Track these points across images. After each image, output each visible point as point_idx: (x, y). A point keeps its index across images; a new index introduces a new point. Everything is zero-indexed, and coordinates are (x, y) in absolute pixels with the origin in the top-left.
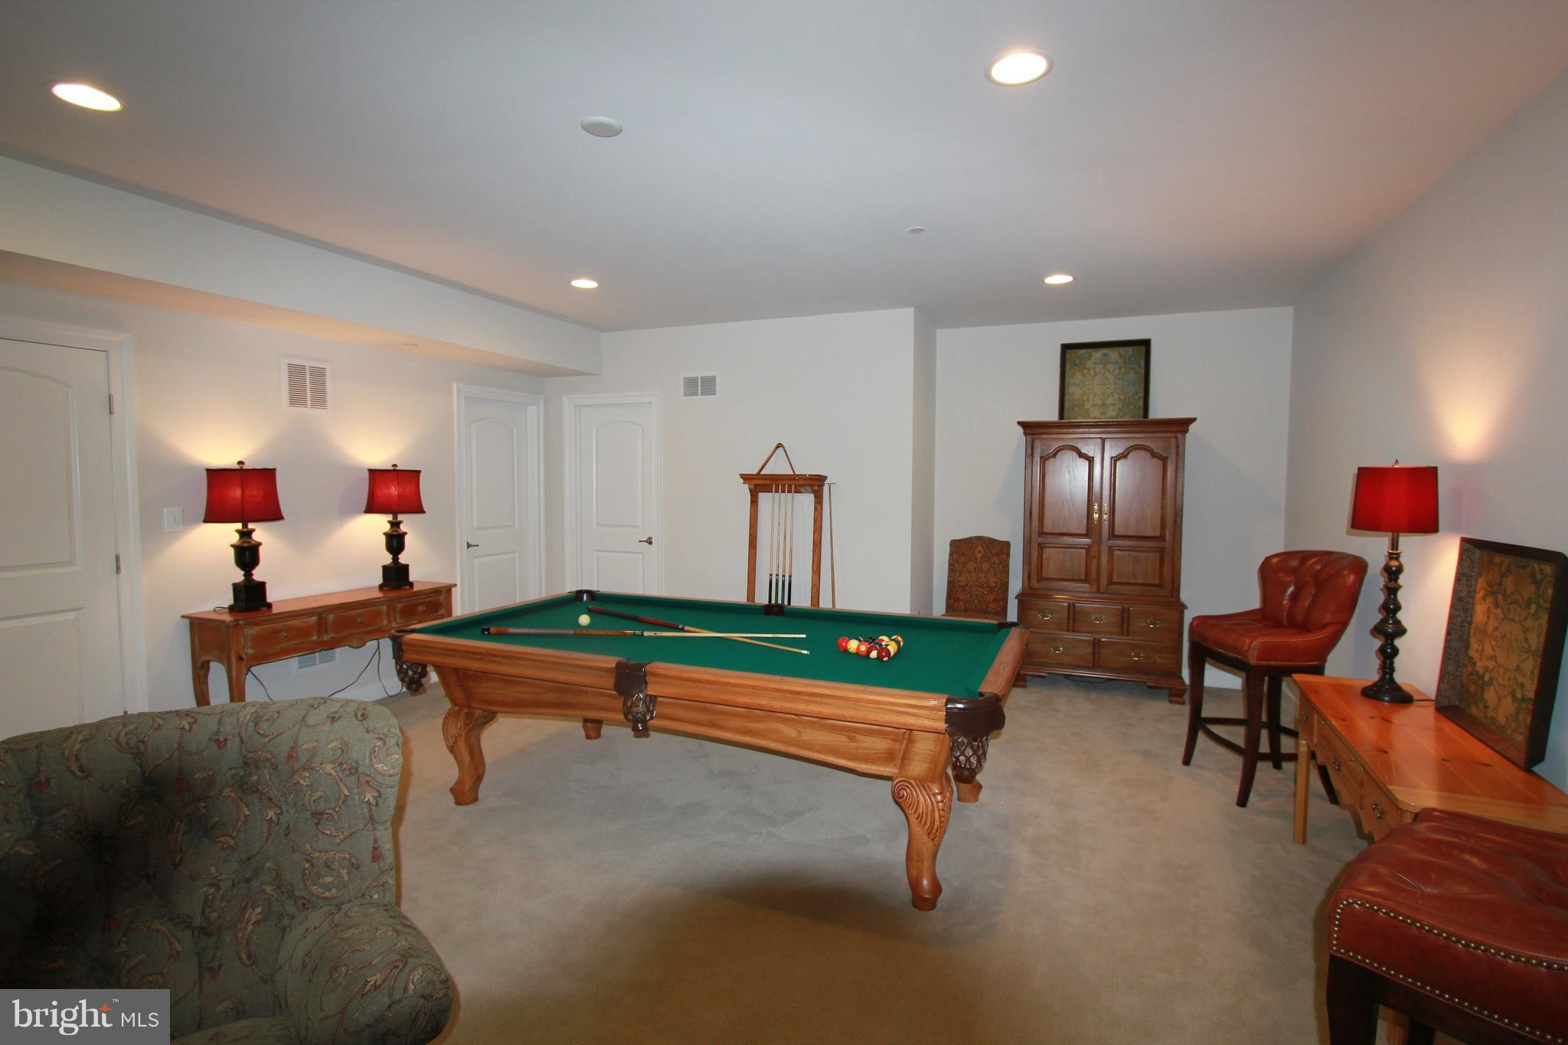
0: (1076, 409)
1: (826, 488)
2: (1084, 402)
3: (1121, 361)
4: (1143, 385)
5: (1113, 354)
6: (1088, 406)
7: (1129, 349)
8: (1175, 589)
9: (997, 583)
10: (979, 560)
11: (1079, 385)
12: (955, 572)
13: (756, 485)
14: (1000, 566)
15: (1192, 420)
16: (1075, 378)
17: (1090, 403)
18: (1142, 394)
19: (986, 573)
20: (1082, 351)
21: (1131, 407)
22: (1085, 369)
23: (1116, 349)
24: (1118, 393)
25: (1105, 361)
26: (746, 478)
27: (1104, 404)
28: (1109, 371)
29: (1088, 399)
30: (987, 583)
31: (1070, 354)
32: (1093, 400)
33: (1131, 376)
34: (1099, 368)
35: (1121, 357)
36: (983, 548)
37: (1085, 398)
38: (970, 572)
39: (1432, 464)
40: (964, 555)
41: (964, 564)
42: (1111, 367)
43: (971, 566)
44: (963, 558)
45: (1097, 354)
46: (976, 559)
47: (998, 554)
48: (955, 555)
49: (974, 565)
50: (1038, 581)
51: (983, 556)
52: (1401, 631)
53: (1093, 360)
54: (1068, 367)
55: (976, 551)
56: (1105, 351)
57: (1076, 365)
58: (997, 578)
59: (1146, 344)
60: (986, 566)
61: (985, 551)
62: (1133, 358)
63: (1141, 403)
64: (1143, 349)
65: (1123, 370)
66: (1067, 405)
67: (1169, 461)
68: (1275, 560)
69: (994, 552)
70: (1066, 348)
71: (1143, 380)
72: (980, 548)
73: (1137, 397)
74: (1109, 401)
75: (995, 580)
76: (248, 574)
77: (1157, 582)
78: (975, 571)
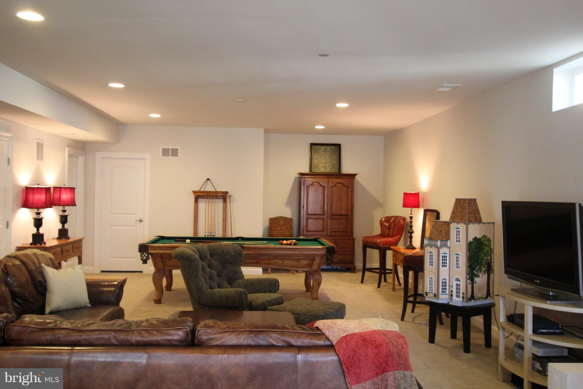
0: (316, 168)
1: (228, 197)
2: (318, 165)
3: (331, 151)
4: (338, 160)
5: (328, 148)
6: (320, 167)
7: (333, 147)
8: (352, 233)
9: (289, 234)
10: (281, 225)
11: (316, 159)
12: (273, 231)
13: (198, 195)
14: (290, 228)
15: (356, 174)
16: (315, 156)
17: (321, 166)
18: (338, 164)
19: (285, 231)
20: (317, 146)
21: (335, 168)
22: (319, 153)
23: (329, 146)
24: (330, 163)
25: (325, 151)
26: (194, 192)
27: (325, 166)
28: (327, 154)
29: (320, 164)
30: (285, 234)
31: (314, 147)
32: (322, 165)
33: (334, 157)
34: (323, 153)
35: (331, 149)
36: (283, 221)
37: (319, 164)
38: (278, 231)
39: (418, 192)
40: (276, 224)
41: (276, 227)
42: (327, 153)
43: (279, 228)
44: (275, 225)
45: (323, 148)
46: (280, 225)
47: (288, 223)
48: (272, 224)
49: (280, 227)
50: (306, 232)
51: (283, 224)
52: (413, 232)
53: (321, 150)
54: (312, 152)
55: (280, 222)
56: (325, 147)
57: (315, 151)
58: (289, 232)
59: (339, 146)
60: (284, 228)
61: (284, 222)
62: (335, 150)
63: (338, 167)
64: (338, 147)
65: (332, 154)
66: (312, 166)
67: (349, 189)
68: (383, 219)
69: (287, 222)
70: (312, 145)
71: (338, 159)
72: (282, 221)
73: (336, 164)
74: (327, 165)
75: (288, 233)
76: (38, 230)
77: (346, 231)
78: (280, 230)
